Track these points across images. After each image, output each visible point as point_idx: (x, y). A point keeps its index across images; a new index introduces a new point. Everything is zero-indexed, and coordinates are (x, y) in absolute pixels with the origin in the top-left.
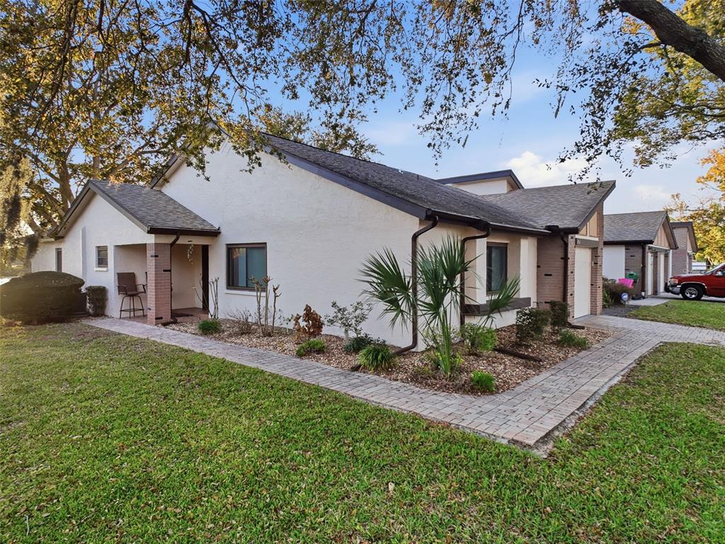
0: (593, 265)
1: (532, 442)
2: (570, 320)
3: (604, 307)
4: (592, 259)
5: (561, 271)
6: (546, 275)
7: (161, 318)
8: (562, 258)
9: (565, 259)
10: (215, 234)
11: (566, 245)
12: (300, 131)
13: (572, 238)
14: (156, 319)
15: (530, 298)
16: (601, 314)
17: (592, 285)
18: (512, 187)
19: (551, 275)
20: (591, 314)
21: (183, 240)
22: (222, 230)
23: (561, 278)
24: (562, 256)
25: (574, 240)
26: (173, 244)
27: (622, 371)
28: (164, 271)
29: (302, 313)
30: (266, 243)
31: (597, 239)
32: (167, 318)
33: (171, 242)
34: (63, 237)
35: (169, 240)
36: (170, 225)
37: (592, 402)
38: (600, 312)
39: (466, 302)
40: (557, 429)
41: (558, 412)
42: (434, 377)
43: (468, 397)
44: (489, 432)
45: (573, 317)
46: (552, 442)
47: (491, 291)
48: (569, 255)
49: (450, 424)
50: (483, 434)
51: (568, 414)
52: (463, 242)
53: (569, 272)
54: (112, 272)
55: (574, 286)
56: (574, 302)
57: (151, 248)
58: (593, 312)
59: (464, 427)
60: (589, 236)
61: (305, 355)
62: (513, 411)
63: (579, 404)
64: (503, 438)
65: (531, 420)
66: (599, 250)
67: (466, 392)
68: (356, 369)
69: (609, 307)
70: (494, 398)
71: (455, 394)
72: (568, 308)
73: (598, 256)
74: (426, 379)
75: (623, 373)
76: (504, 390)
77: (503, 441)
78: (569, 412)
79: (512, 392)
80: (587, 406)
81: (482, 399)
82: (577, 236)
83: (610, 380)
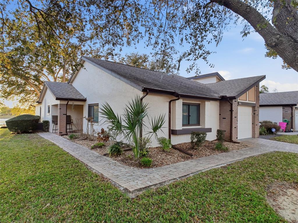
0: (253, 115)
1: (131, 190)
2: (234, 139)
3: (261, 134)
4: (252, 112)
5: (230, 116)
6: (223, 118)
7: (62, 133)
8: (230, 111)
9: (231, 111)
10: (85, 100)
11: (231, 105)
12: (144, 61)
13: (235, 101)
14: (60, 133)
15: (211, 129)
16: (258, 138)
17: (253, 124)
18: (219, 80)
19: (225, 118)
20: (253, 137)
21: (70, 103)
22: (87, 99)
23: (230, 120)
24: (230, 110)
25: (237, 102)
26: (67, 104)
27: (229, 162)
28: (63, 114)
29: (100, 131)
30: (98, 104)
31: (255, 103)
32: (64, 133)
33: (66, 104)
34: (41, 103)
35: (65, 102)
36: (66, 97)
37: (193, 175)
38: (257, 137)
39: (171, 129)
40: (155, 185)
41: (167, 178)
42: (131, 159)
43: (136, 169)
44: (120, 184)
45: (237, 138)
46: (145, 191)
47: (189, 124)
48: (233, 109)
49: (110, 180)
50: (117, 185)
51: (171, 179)
52: (170, 102)
53: (233, 117)
54: (51, 115)
55: (237, 124)
56: (237, 131)
57: (59, 106)
58: (254, 137)
59: (113, 181)
60: (248, 101)
61: (94, 149)
62: (147, 176)
63: (183, 175)
64: (123, 187)
65: (148, 180)
66: (256, 108)
67: (137, 167)
68: (105, 155)
69: (266, 135)
70: (147, 170)
71: (132, 167)
72: (233, 134)
73: (256, 111)
74: (127, 160)
75: (230, 163)
76: (157, 167)
77: (122, 189)
78: (172, 178)
79: (160, 168)
80: (188, 176)
81: (140, 170)
82: (239, 101)
83: (216, 166)
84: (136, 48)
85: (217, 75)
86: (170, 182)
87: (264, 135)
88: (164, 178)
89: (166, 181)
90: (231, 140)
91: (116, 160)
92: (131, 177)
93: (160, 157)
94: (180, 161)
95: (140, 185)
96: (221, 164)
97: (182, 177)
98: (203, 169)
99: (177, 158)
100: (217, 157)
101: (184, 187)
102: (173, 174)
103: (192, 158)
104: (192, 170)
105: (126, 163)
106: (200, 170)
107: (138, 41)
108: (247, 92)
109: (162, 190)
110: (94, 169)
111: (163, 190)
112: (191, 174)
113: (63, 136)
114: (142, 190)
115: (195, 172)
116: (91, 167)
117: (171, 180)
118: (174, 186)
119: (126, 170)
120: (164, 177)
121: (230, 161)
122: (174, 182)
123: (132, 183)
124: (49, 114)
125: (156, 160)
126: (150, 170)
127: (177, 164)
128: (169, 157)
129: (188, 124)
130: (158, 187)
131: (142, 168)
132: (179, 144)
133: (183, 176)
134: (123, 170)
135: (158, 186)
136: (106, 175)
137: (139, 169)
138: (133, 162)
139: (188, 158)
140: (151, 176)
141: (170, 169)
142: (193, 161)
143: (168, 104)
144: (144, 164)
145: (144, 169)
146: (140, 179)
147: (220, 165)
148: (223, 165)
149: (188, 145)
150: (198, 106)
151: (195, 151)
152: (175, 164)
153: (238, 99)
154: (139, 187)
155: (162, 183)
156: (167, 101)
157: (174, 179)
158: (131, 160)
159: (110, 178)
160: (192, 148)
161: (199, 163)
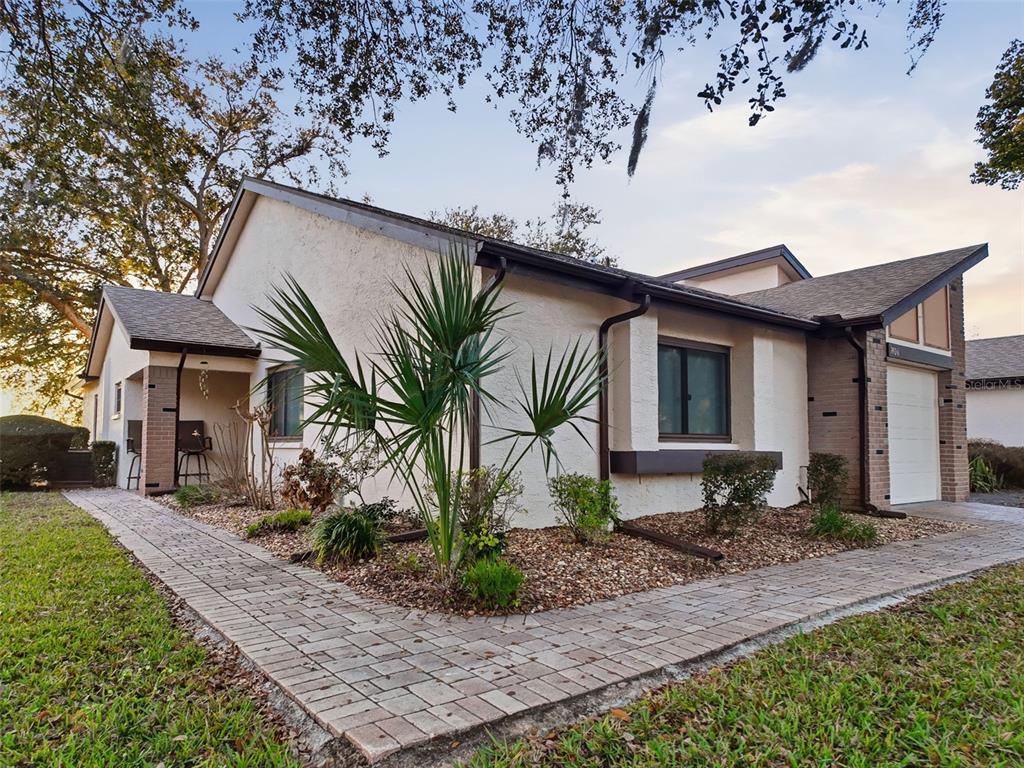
0: (942, 403)
1: (375, 751)
4: (940, 393)
5: (854, 405)
6: (825, 414)
7: (157, 485)
8: (854, 380)
9: (861, 380)
10: (253, 354)
11: (861, 354)
13: (876, 340)
14: (147, 485)
15: (781, 453)
16: (967, 501)
17: (941, 442)
18: (789, 277)
19: (834, 414)
20: (943, 500)
22: (262, 348)
23: (855, 417)
24: (856, 377)
25: (881, 346)
26: (179, 369)
28: (165, 410)
29: (297, 463)
31: (949, 354)
32: (169, 483)
33: (178, 366)
34: (97, 378)
36: (176, 337)
37: (753, 648)
38: (963, 496)
39: (611, 447)
40: (540, 712)
41: (610, 667)
42: (417, 575)
43: (434, 619)
44: (313, 709)
45: (888, 497)
46: (470, 754)
47: (684, 433)
48: (869, 374)
49: (267, 679)
50: (299, 713)
51: (634, 673)
52: (603, 330)
53: (871, 407)
54: (122, 419)
55: (886, 436)
56: (888, 468)
57: (146, 374)
58: (948, 495)
59: (282, 690)
60: (926, 344)
61: (259, 536)
62: (490, 655)
63: (701, 651)
64: (328, 730)
65: (496, 684)
66: (953, 376)
67: (444, 608)
68: (297, 559)
69: (991, 490)
70: (497, 624)
71: (415, 612)
72: (871, 478)
73: (955, 387)
74: (397, 577)
75: (919, 591)
76: (547, 608)
77: (318, 740)
78: (643, 669)
79: (566, 613)
80: (728, 658)
81: (459, 625)
82: (889, 340)
83: (860, 602)
84: (454, 109)
85: (781, 257)
86: (633, 693)
87: (984, 492)
88: (590, 669)
89: (604, 689)
90: (864, 506)
91: (341, 580)
92: (395, 666)
93: (563, 563)
94: (667, 583)
95: (441, 712)
96: (882, 596)
97: (694, 661)
98: (801, 616)
99: (650, 569)
100: (838, 566)
101: (727, 725)
102: (641, 644)
103: (723, 571)
104: (743, 624)
105: (388, 590)
106: (785, 626)
107: (461, 76)
108: (920, 306)
109: (584, 745)
110: (205, 622)
111: (593, 745)
112: (742, 646)
113: (158, 499)
114: (449, 752)
115: (762, 635)
116: (197, 614)
117: (636, 678)
118: (663, 721)
119: (378, 626)
120: (594, 659)
121: (916, 584)
122: (654, 693)
123: (393, 702)
124: (116, 416)
125: (545, 577)
126: (514, 624)
127: (653, 595)
128: (607, 565)
129: (680, 431)
130: (561, 723)
131: (467, 617)
132: (647, 518)
133: (700, 659)
134: (363, 624)
135: (559, 719)
136: (253, 652)
137: (453, 619)
138: (426, 584)
139: (701, 572)
140: (518, 655)
141: (620, 618)
142: (728, 581)
143: (594, 335)
144: (481, 596)
145: (478, 622)
146: (449, 675)
147: (874, 598)
148: (893, 602)
149: (687, 522)
150: (722, 357)
151: (726, 541)
152: (642, 597)
153: (887, 335)
154: (429, 729)
155: (582, 696)
156: (591, 326)
157: (651, 674)
158: (417, 579)
159: (267, 670)
160: (712, 530)
161: (764, 590)
